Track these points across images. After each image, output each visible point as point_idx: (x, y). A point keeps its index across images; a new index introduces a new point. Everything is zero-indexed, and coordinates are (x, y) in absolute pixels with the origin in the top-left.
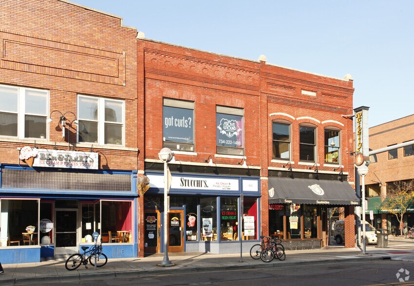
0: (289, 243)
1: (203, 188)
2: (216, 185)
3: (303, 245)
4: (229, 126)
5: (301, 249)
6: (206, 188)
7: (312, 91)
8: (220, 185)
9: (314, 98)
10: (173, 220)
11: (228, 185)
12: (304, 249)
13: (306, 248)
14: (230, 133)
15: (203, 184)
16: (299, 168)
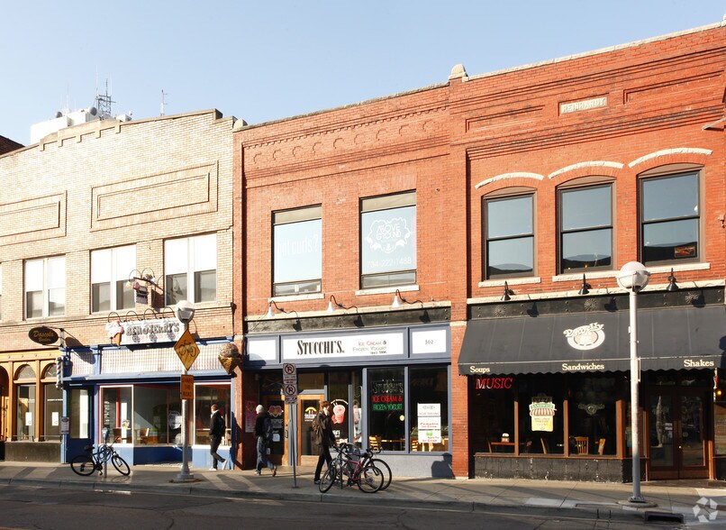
0: (529, 464)
1: (335, 354)
2: (358, 347)
3: (567, 469)
4: (387, 232)
5: (560, 478)
6: (341, 355)
7: (594, 96)
8: (366, 346)
9: (602, 112)
10: (307, 413)
11: (383, 345)
12: (568, 479)
13: (576, 478)
14: (389, 245)
15: (336, 347)
16: (554, 290)
